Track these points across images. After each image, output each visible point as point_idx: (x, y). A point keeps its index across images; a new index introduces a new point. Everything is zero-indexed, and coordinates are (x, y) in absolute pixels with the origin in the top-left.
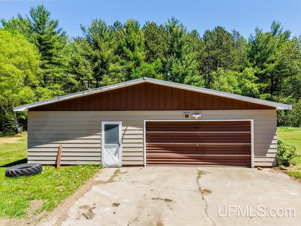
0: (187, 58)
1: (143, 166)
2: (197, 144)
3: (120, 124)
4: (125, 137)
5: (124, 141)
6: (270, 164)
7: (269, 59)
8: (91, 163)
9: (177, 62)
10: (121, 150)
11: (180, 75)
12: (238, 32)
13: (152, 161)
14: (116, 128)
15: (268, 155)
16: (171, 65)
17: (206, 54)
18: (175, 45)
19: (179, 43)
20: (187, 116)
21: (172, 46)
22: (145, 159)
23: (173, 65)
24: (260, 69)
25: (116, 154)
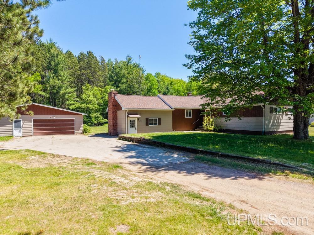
0: (62, 74)
1: (32, 136)
2: (55, 127)
3: (22, 120)
4: (24, 125)
5: (23, 127)
6: (81, 133)
7: (122, 81)
8: (7, 136)
9: (53, 78)
10: (22, 130)
11: (57, 87)
12: (104, 58)
13: (36, 134)
14: (20, 122)
15: (80, 130)
16: (49, 79)
17: (79, 72)
18: (53, 63)
19: (56, 62)
20: (51, 117)
21: (50, 63)
22: (33, 134)
23: (51, 80)
24: (116, 88)
25: (19, 132)
